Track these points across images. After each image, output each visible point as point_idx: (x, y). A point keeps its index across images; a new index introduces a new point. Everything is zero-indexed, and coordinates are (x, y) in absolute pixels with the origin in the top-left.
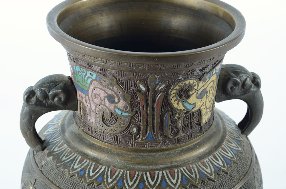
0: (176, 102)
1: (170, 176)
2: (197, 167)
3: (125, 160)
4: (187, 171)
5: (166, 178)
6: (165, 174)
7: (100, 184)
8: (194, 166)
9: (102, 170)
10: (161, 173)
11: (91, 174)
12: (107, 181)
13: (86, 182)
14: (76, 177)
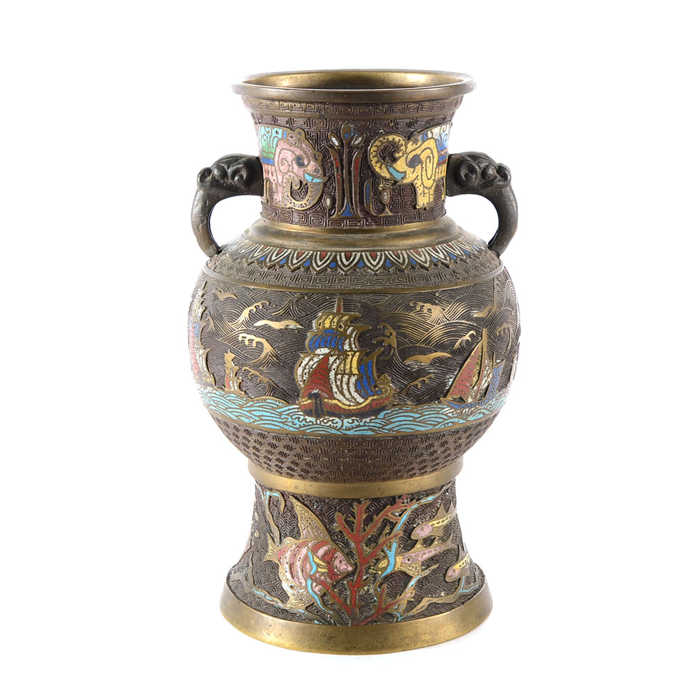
0: (379, 165)
1: (370, 258)
2: (407, 253)
3: (316, 242)
4: (393, 255)
5: (365, 259)
6: (364, 257)
7: (283, 266)
8: (404, 252)
9: (287, 254)
10: (359, 254)
11: (273, 258)
12: (292, 262)
13: (266, 266)
14: (255, 264)
